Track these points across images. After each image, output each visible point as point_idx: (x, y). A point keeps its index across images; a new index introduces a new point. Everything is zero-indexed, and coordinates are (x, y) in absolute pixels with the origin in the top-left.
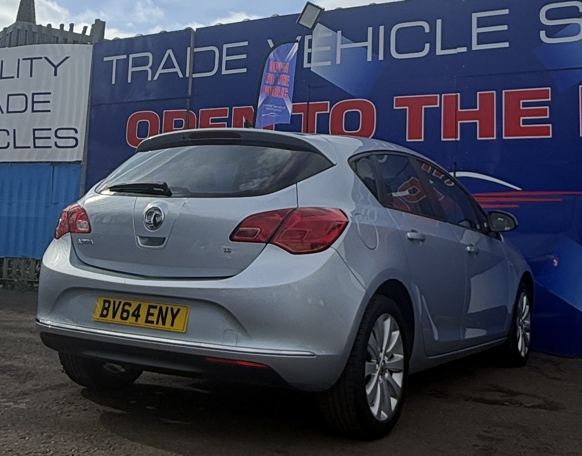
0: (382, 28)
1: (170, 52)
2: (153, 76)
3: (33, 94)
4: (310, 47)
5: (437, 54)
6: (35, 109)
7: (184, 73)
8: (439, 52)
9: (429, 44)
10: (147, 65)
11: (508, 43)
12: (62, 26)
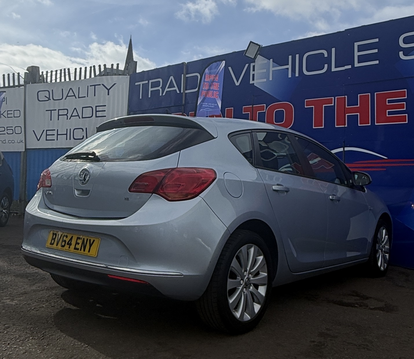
0: (297, 56)
1: (172, 77)
2: (162, 93)
3: (96, 107)
4: (254, 70)
5: (333, 70)
6: (97, 115)
7: (180, 90)
8: (334, 69)
9: (327, 65)
10: (160, 86)
11: (378, 61)
12: (112, 65)
